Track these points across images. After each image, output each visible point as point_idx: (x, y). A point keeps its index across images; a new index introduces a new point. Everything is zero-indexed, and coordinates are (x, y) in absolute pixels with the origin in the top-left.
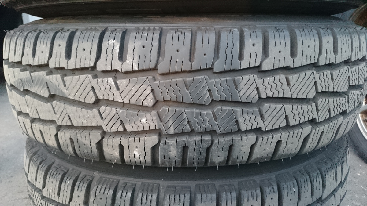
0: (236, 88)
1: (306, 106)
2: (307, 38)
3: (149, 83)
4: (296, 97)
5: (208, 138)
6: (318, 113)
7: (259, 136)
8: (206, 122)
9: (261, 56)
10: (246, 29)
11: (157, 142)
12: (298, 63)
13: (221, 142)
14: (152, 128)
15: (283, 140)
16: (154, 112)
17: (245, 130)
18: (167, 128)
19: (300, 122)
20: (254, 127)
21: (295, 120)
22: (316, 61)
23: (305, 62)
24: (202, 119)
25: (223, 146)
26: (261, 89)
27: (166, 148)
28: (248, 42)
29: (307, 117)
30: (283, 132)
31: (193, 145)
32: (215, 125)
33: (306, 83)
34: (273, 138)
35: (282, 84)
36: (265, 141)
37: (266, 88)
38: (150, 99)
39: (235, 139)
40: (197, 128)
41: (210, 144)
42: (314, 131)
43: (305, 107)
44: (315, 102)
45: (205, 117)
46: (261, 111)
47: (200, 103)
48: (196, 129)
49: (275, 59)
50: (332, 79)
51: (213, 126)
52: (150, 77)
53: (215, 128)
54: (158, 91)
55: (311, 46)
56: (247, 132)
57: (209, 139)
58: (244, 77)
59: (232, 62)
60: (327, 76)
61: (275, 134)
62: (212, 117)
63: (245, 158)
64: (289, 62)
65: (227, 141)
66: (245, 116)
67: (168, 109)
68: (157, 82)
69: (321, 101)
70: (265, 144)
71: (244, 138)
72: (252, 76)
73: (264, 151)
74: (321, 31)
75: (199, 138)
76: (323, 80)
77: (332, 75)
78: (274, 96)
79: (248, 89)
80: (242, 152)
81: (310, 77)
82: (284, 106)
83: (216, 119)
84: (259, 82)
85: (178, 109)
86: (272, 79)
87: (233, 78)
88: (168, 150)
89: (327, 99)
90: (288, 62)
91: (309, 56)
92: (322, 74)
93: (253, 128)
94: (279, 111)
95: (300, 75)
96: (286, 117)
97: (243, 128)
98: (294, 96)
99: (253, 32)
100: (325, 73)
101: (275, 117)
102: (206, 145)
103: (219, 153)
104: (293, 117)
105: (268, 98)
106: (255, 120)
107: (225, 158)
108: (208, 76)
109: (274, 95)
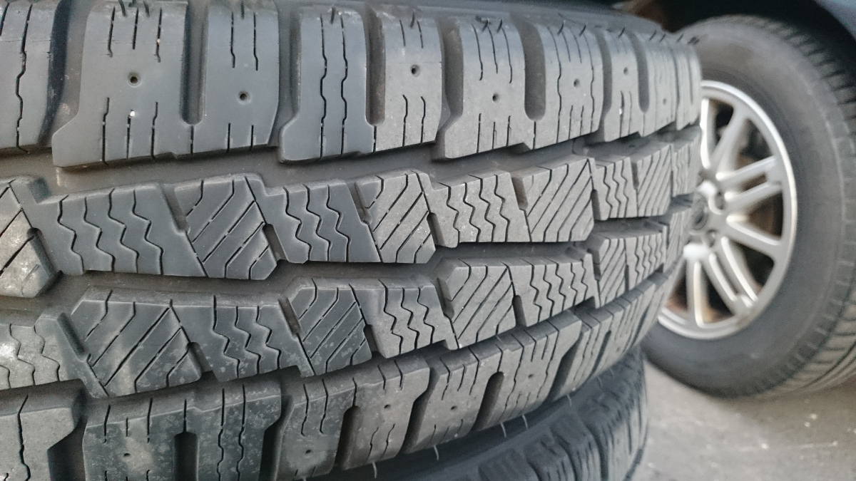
0: (364, 216)
1: (569, 264)
2: (571, 57)
3: (19, 206)
4: (541, 240)
5: (268, 395)
6: (598, 281)
7: (438, 366)
8: (259, 342)
9: (439, 111)
10: (385, 14)
11: (69, 426)
12: (547, 137)
13: (315, 402)
14: (44, 378)
15: (507, 372)
16: (48, 319)
17: (397, 353)
18: (107, 374)
19: (554, 314)
20: (424, 342)
21: (538, 308)
22: (595, 129)
23: (567, 131)
24: (243, 332)
25: (322, 416)
26: (444, 219)
27: (111, 445)
28: (397, 59)
29: (570, 294)
30: (505, 346)
31: (212, 428)
32: (293, 348)
33: (569, 197)
34: (479, 369)
35: (503, 199)
36: (454, 383)
37: (457, 214)
38: (25, 270)
39: (363, 389)
40: (225, 364)
41: (277, 414)
42: (587, 334)
43: (565, 266)
44: (589, 251)
45: (256, 326)
46: (444, 289)
47: (234, 277)
48: (223, 369)
49: (482, 122)
50: (636, 182)
51: (286, 353)
52: (21, 182)
53: (293, 359)
54: (57, 235)
55: (582, 82)
56: (401, 358)
57: (271, 402)
58: (389, 179)
59: (345, 126)
60: (624, 174)
61: (485, 354)
62: (280, 323)
63: (396, 442)
64: (523, 134)
65: (337, 397)
66: (395, 308)
67: (103, 302)
68: (54, 200)
69: (609, 246)
70: (455, 391)
71: (394, 380)
72: (412, 176)
73: (452, 413)
74: (608, 37)
75: (233, 400)
76: (614, 185)
77: (634, 167)
78: (480, 241)
79: (401, 221)
80: (387, 425)
81: (580, 179)
82: (511, 267)
83: (296, 326)
84: (436, 194)
85: (146, 302)
86: (474, 184)
87: (353, 182)
88: (119, 452)
89: (622, 240)
90: (520, 131)
91: (577, 113)
92: (610, 167)
93: (419, 346)
94: (496, 285)
95: (553, 170)
96: (516, 301)
97: (390, 348)
98: (538, 238)
99: (412, 25)
100: (619, 163)
101: (484, 305)
102: (260, 422)
103: (310, 439)
104: (535, 299)
105: (463, 246)
106: (425, 318)
107: (329, 452)
108: (261, 176)
109: (481, 235)
